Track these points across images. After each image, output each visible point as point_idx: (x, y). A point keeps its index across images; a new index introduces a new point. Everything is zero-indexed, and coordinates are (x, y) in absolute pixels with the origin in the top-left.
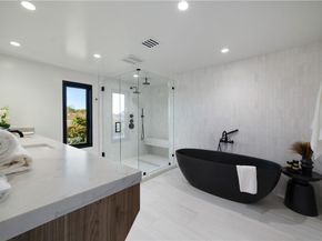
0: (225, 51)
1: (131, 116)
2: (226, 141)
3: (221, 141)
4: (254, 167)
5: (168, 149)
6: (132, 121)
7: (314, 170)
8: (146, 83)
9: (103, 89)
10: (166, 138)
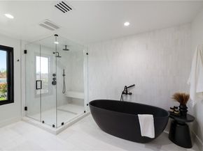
0: (127, 24)
1: (54, 75)
2: (127, 94)
3: (123, 93)
4: (152, 116)
5: (83, 100)
6: (54, 79)
7: (188, 113)
8: (66, 50)
9: (25, 52)
10: (83, 92)
